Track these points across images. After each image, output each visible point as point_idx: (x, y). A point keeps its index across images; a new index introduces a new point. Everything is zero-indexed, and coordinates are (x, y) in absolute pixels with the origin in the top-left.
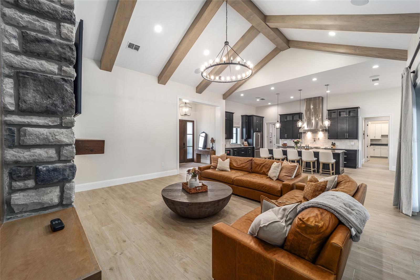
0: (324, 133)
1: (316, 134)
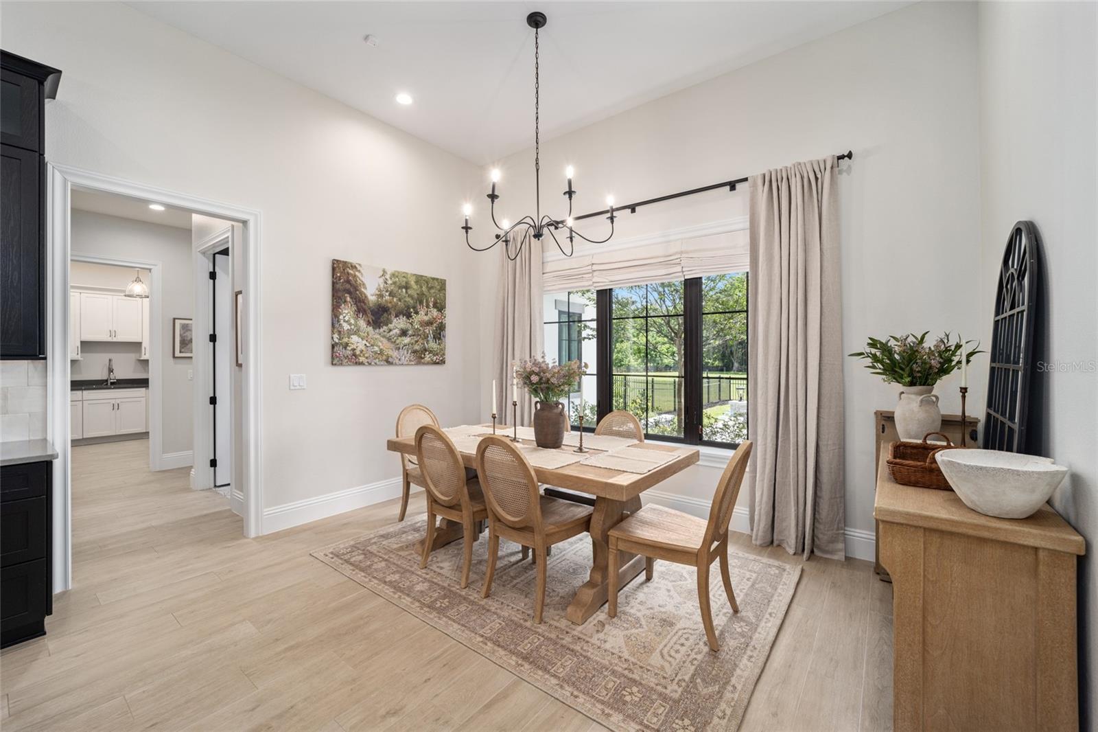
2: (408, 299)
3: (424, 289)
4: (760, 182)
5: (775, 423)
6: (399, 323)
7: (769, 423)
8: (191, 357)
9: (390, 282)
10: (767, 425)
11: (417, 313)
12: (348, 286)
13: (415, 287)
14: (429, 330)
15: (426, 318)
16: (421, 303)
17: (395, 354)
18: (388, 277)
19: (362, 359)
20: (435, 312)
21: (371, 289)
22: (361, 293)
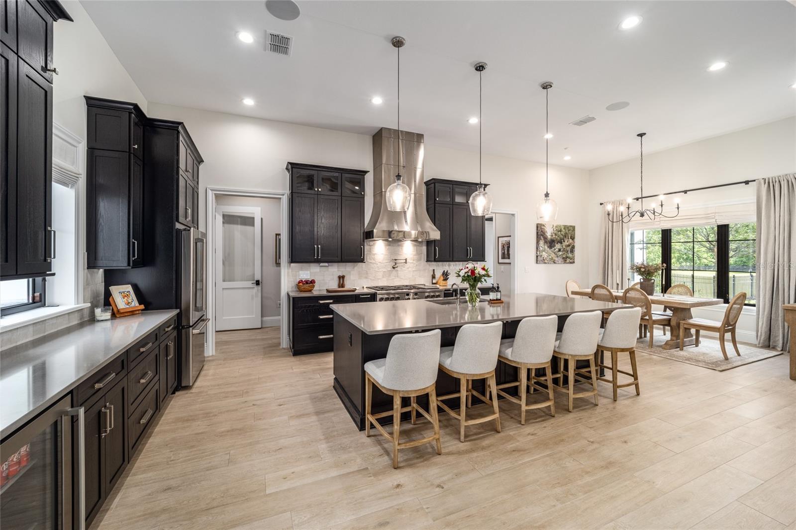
0: (415, 245)
1: (399, 246)
2: (561, 236)
3: (567, 231)
4: (762, 181)
5: (771, 292)
6: (558, 246)
7: (767, 292)
8: (510, 263)
9: (555, 230)
10: (765, 293)
11: (564, 241)
12: (542, 233)
13: (564, 230)
14: (569, 249)
15: (567, 244)
16: (566, 237)
17: (556, 259)
18: (554, 227)
19: (546, 261)
20: (571, 241)
21: (549, 233)
22: (546, 235)
